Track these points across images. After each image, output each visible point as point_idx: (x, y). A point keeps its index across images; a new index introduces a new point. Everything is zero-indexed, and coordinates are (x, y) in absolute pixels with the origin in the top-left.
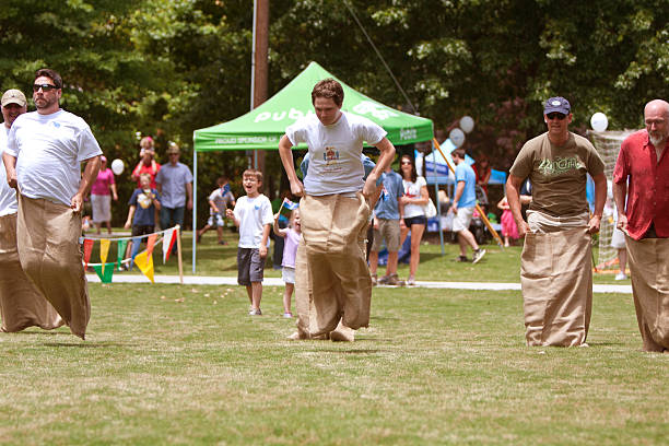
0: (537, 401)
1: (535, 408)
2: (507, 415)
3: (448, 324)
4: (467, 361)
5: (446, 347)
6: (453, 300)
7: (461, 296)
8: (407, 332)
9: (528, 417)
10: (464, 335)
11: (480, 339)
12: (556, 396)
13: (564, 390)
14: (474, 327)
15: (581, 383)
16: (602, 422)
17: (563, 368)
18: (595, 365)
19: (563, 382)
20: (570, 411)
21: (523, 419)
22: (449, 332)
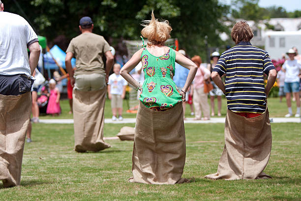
0: (95, 183)
1: (94, 186)
2: (79, 191)
3: (54, 142)
4: (62, 162)
5: (53, 155)
6: (58, 129)
7: (62, 127)
8: (34, 147)
9: (89, 192)
10: (62, 148)
11: (69, 150)
12: (105, 180)
13: (108, 177)
14: (67, 144)
15: (118, 172)
16: (126, 193)
17: (109, 165)
18: (126, 162)
19: (108, 172)
20: (111, 188)
21: (87, 193)
22: (55, 146)
